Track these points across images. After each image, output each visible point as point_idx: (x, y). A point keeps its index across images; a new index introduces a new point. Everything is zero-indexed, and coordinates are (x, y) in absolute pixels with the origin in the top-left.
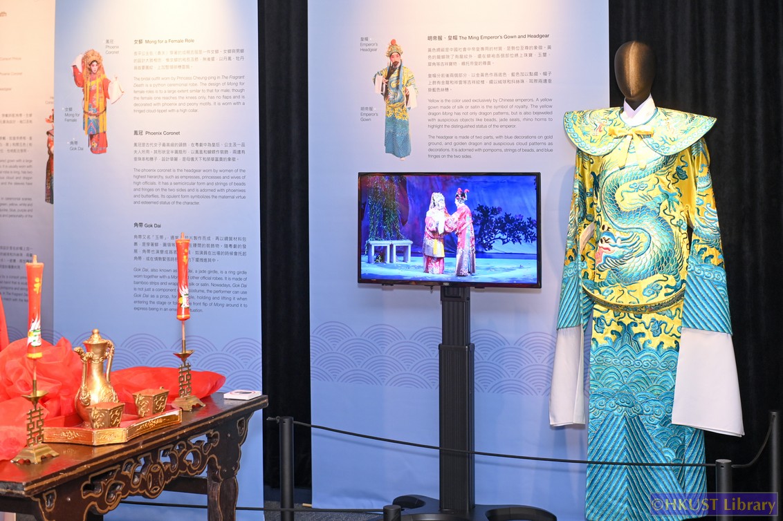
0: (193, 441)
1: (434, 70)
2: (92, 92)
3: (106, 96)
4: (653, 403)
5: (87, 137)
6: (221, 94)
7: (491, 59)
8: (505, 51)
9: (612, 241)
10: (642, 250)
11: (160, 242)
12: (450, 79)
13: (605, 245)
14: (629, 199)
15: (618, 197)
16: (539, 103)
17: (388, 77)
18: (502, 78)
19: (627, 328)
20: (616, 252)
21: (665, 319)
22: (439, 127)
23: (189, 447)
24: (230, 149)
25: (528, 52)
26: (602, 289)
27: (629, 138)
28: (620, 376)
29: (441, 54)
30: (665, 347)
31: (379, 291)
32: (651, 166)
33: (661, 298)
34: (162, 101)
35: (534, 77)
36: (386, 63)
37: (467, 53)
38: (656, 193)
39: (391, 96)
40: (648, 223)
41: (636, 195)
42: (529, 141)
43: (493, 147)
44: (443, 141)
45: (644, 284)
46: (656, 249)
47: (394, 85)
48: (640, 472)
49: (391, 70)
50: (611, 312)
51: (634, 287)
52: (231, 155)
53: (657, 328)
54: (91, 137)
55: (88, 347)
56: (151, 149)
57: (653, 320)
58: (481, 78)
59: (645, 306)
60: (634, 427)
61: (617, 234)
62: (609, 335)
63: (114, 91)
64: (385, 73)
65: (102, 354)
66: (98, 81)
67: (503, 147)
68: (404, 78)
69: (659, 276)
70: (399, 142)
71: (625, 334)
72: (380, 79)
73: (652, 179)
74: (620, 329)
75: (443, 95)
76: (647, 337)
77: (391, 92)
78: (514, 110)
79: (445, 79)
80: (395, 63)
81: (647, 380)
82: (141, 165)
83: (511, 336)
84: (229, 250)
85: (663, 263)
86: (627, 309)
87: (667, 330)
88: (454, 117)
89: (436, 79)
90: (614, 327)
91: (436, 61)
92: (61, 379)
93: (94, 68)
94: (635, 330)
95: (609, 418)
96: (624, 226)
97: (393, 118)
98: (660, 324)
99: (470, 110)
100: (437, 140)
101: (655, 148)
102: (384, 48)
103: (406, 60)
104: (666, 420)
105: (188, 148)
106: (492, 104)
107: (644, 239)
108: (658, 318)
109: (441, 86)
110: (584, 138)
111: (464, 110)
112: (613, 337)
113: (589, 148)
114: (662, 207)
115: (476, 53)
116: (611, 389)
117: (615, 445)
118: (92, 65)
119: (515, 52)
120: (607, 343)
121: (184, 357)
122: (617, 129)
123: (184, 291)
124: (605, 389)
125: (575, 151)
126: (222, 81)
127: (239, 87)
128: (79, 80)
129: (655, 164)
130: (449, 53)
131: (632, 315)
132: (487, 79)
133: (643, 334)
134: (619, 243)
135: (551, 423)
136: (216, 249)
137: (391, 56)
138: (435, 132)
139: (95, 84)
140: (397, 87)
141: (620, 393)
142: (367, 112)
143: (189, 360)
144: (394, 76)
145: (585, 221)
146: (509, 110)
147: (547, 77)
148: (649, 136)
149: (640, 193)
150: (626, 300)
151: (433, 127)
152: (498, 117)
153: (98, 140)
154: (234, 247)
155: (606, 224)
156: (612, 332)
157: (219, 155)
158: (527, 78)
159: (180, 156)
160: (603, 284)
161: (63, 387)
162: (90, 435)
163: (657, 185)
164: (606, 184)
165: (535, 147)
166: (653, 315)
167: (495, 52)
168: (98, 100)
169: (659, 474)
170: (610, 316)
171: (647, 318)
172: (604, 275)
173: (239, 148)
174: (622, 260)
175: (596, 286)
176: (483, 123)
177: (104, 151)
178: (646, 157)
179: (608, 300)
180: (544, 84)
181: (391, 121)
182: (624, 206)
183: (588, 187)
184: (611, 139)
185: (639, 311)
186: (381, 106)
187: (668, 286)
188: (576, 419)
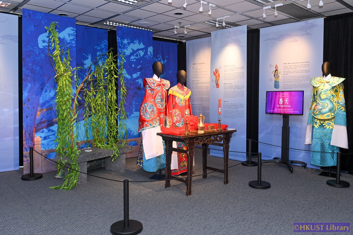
0: (219, 136)
1: (284, 70)
2: (217, 76)
3: (219, 77)
4: (327, 140)
5: (216, 85)
6: (240, 76)
7: (296, 68)
8: (300, 66)
9: (319, 105)
10: (326, 107)
11: (228, 105)
12: (288, 72)
13: (318, 106)
14: (323, 96)
15: (321, 96)
16: (307, 77)
17: (275, 72)
18: (299, 72)
19: (322, 124)
20: (320, 108)
21: (331, 122)
22: (285, 82)
23: (218, 137)
24: (241, 87)
25: (305, 66)
26: (317, 116)
27: (324, 83)
28: (320, 134)
29: (286, 67)
30: (330, 128)
31: (270, 115)
32: (329, 89)
33: (330, 117)
34: (229, 78)
35: (306, 71)
36: (275, 69)
37: (292, 66)
38: (330, 95)
39: (276, 76)
40: (328, 101)
41: (325, 95)
42: (304, 85)
43: (296, 86)
44: (286, 85)
45: (326, 115)
46: (329, 107)
47: (276, 74)
48: (323, 154)
49: (276, 71)
50: (319, 121)
51: (324, 115)
52: (241, 88)
53: (329, 124)
54: (217, 85)
55: (200, 117)
56: (227, 87)
57: (328, 123)
58: (294, 72)
59: (326, 119)
60: (322, 145)
61: (320, 104)
62: (318, 126)
63: (220, 76)
64: (275, 71)
65: (202, 118)
66: (218, 74)
67: (299, 86)
68: (278, 72)
69: (330, 113)
70: (277, 86)
71: (322, 126)
72: (274, 73)
73: (329, 92)
74: (320, 124)
75: (287, 76)
76: (326, 126)
77: (276, 75)
78: (301, 78)
79: (287, 72)
80: (277, 69)
81: (326, 135)
82: (225, 90)
83: (299, 126)
84: (241, 106)
85: (330, 110)
86: (322, 120)
87: (331, 125)
88: (289, 80)
89: (285, 72)
90: (319, 124)
91: (285, 68)
92: (195, 122)
93: (217, 72)
94: (324, 125)
95: (317, 143)
96: (322, 102)
97: (276, 80)
98: (329, 123)
99: (292, 79)
100: (285, 85)
101: (330, 85)
102: (275, 66)
103: (279, 69)
104: (329, 144)
105: (234, 87)
106: (297, 77)
107: (326, 105)
108: (329, 122)
109: (286, 74)
110: (314, 83)
111: (291, 79)
112: (319, 126)
113: (315, 86)
114: (331, 98)
115: (293, 67)
116: (318, 137)
117: (318, 148)
118: (217, 71)
119: (302, 66)
120: (317, 127)
121: (220, 121)
122: (321, 81)
123: (220, 109)
124: (316, 137)
125: (312, 87)
126: (240, 73)
127: (243, 74)
128: (215, 74)
129: (330, 88)
130: (288, 67)
131: (323, 121)
132: (296, 72)
133: (325, 126)
134: (321, 106)
135: (305, 144)
136: (238, 106)
137: (276, 68)
138: (285, 83)
139: (217, 75)
140: (277, 74)
141: (320, 138)
142: (271, 80)
143: (220, 122)
144: (276, 72)
145: (315, 102)
146: (300, 78)
147: (309, 71)
148: (329, 82)
149: (326, 95)
150: (322, 118)
151: (284, 82)
152: (298, 80)
153: (218, 85)
154: (242, 106)
155: (318, 102)
156: (319, 125)
157: (239, 88)
158: (304, 71)
159: (232, 88)
160: (317, 115)
161: (195, 124)
162: (197, 132)
163: (330, 93)
164: (319, 93)
165: (305, 86)
166: (328, 121)
167: (297, 66)
168: (218, 78)
169: (326, 154)
170: (318, 121)
171: (326, 122)
172: (317, 113)
173: (243, 86)
174: (321, 109)
175: (315, 115)
176: (295, 81)
177: (219, 87)
178: (328, 87)
179: (318, 118)
180: (308, 73)
181: (276, 81)
182: (322, 98)
183: (315, 94)
184: (320, 83)
185: (325, 120)
186: (274, 79)
187: (332, 115)
188: (310, 143)
